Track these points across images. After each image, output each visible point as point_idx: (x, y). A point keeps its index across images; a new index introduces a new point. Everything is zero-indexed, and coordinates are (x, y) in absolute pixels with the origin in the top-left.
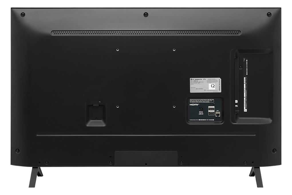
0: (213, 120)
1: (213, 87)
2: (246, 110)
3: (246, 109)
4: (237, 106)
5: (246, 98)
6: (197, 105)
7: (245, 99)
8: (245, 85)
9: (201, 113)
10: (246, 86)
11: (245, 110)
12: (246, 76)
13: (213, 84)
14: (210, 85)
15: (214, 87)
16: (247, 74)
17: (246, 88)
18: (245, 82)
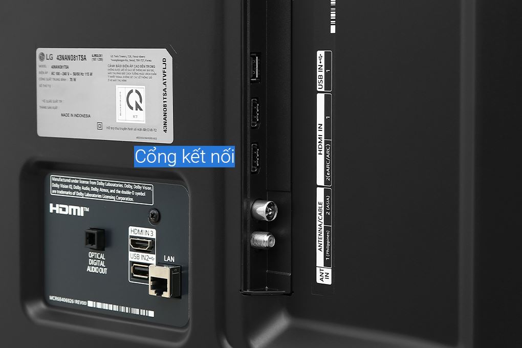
0: (151, 314)
1: (134, 106)
2: (329, 271)
3: (327, 264)
4: (263, 239)
5: (326, 193)
6: (81, 211)
7: (320, 194)
8: (321, 99)
9: (96, 264)
10: (327, 113)
11: (324, 276)
12: (326, 42)
13: (134, 88)
14: (122, 90)
15: (138, 107)
16: (333, 29)
17: (327, 121)
18: (321, 85)
